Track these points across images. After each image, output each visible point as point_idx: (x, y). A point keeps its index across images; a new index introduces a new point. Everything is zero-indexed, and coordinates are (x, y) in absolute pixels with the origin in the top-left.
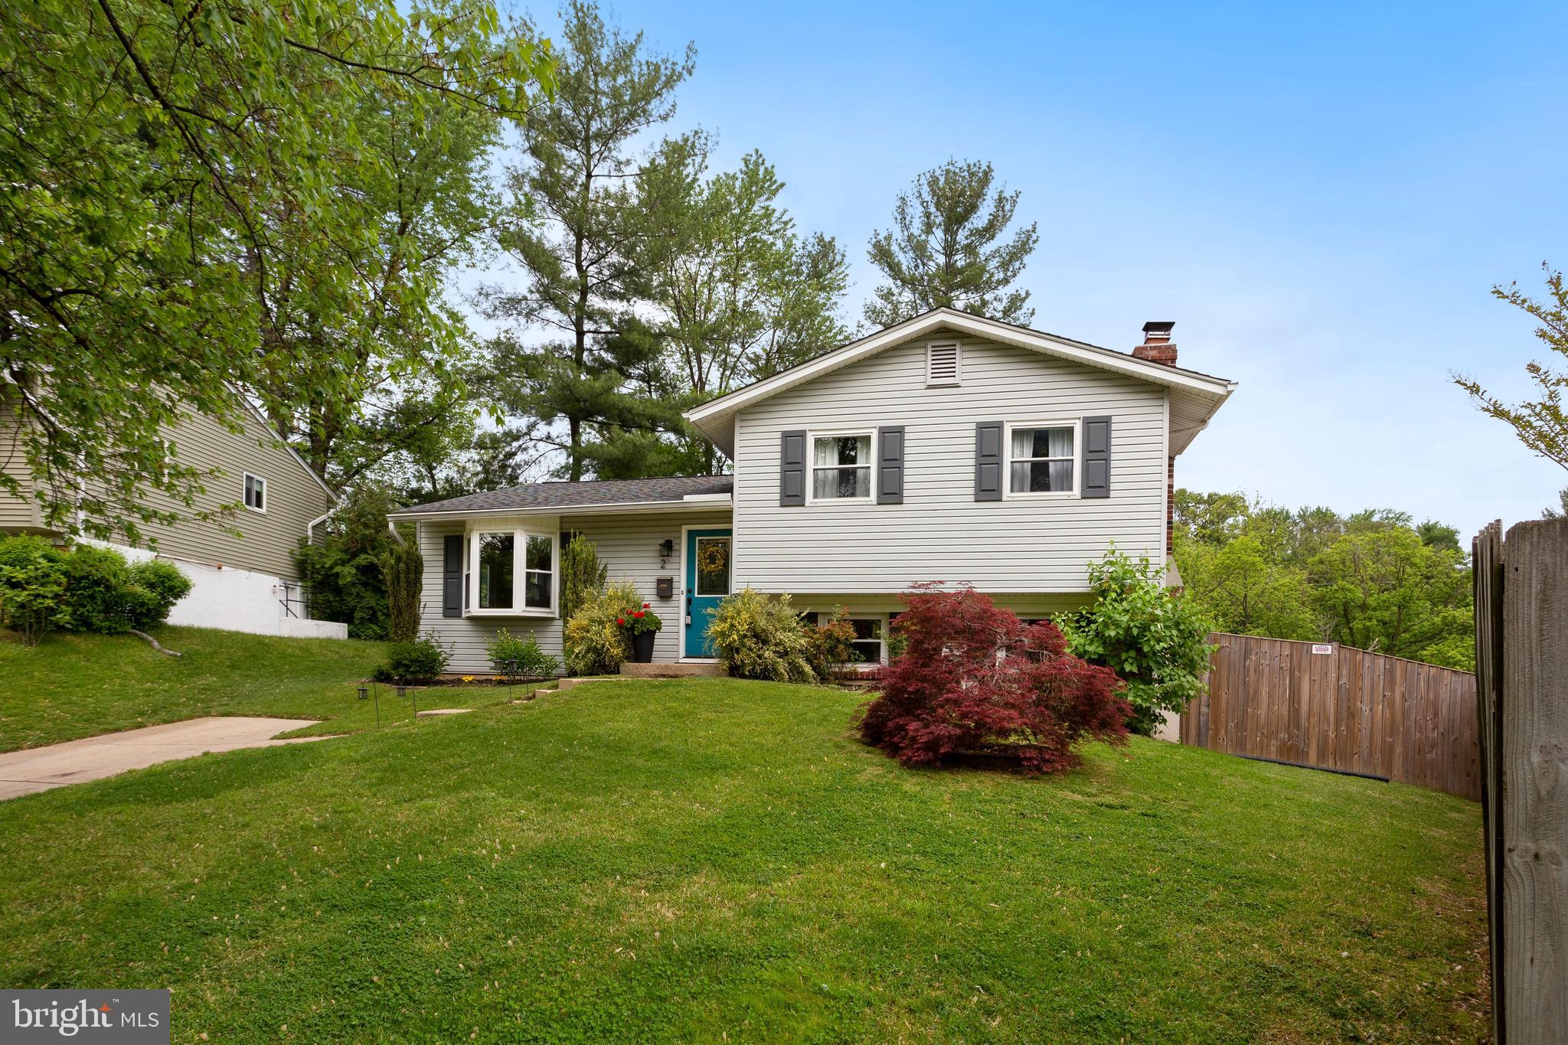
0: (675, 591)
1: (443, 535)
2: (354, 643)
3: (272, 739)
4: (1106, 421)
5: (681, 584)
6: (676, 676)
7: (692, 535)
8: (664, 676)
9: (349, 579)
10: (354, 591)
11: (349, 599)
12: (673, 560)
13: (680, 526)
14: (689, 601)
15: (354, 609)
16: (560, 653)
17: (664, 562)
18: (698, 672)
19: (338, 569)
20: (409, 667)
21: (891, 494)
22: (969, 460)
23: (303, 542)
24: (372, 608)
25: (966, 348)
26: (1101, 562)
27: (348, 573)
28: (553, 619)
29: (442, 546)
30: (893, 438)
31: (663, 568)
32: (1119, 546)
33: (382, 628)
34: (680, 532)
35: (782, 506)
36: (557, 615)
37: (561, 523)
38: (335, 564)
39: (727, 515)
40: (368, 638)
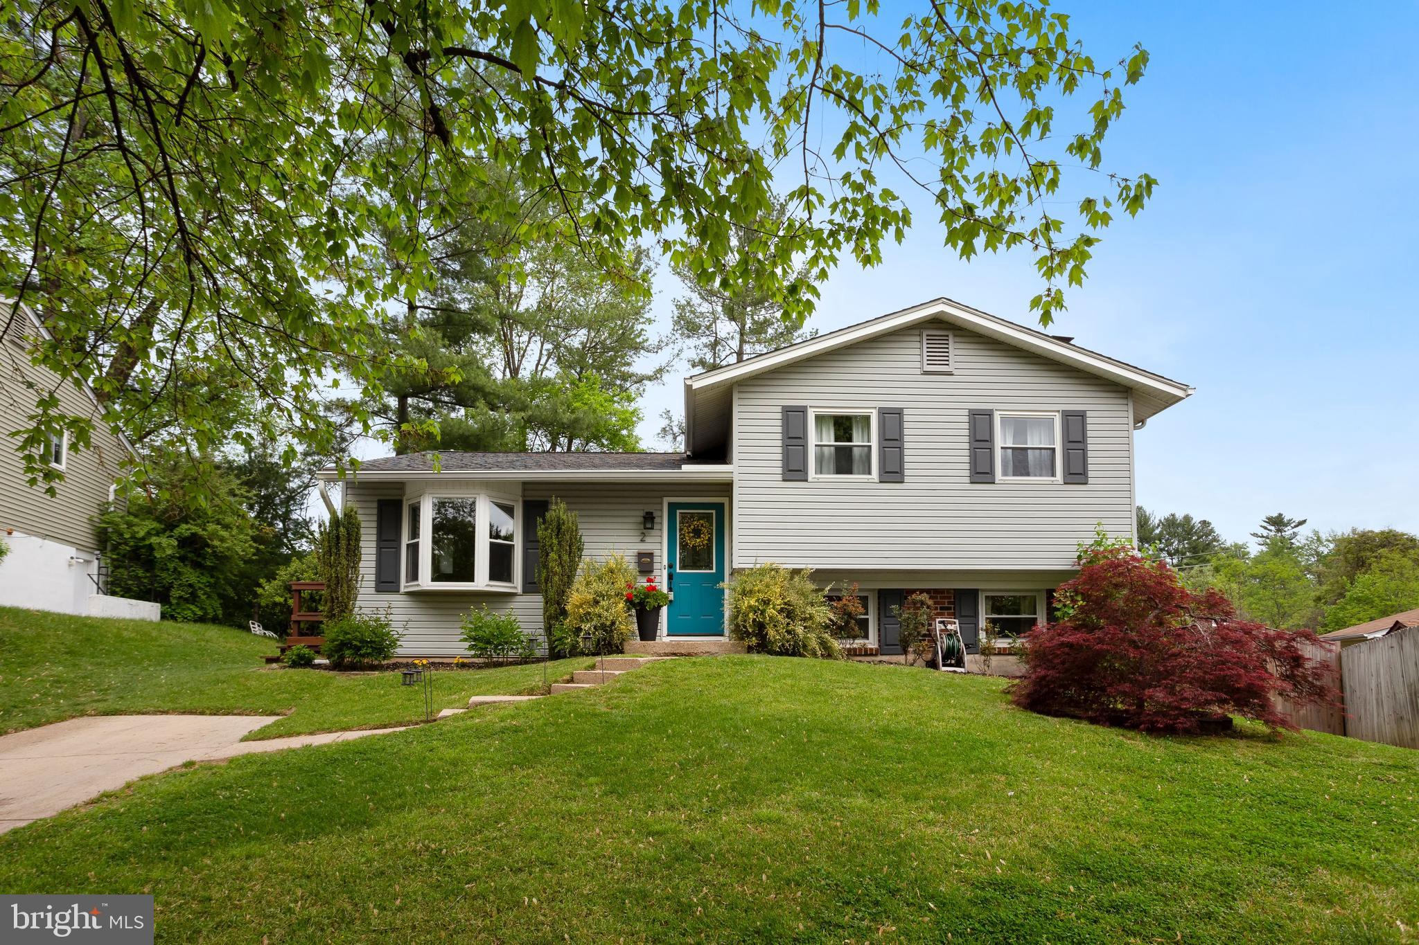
0: (656, 566)
1: (376, 499)
2: (169, 624)
3: (244, 739)
4: (1082, 415)
5: (662, 558)
6: (689, 655)
7: (673, 507)
8: (675, 654)
9: (169, 552)
10: (171, 566)
11: (164, 575)
12: (653, 532)
13: (661, 497)
14: (670, 577)
15: (171, 586)
16: (542, 632)
17: (643, 534)
18: (714, 649)
19: (154, 540)
20: (359, 649)
21: (893, 473)
22: (963, 443)
23: (103, 509)
24: (191, 586)
25: (958, 339)
26: (1091, 542)
27: (166, 545)
28: (514, 595)
29: (375, 511)
30: (892, 419)
31: (642, 541)
32: (1106, 528)
33: (201, 608)
34: (661, 503)
35: (784, 480)
36: (519, 590)
37: (524, 490)
38: (149, 534)
39: (726, 488)
40: (186, 619)
